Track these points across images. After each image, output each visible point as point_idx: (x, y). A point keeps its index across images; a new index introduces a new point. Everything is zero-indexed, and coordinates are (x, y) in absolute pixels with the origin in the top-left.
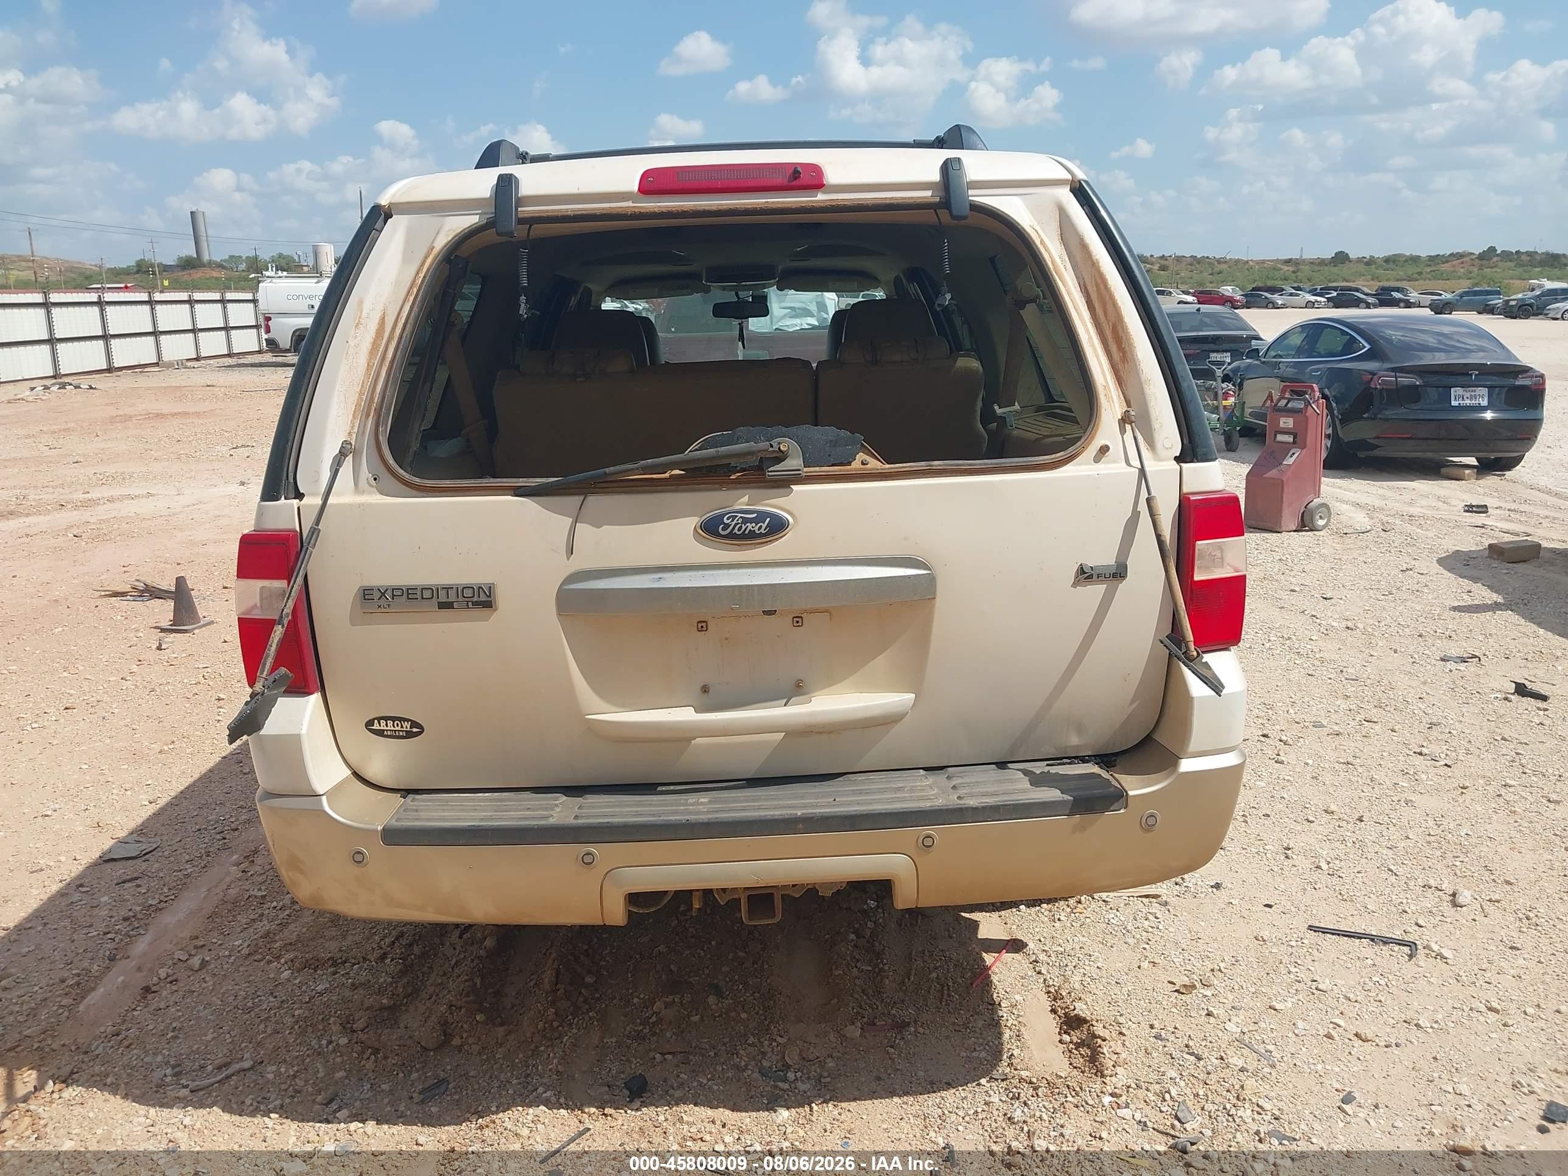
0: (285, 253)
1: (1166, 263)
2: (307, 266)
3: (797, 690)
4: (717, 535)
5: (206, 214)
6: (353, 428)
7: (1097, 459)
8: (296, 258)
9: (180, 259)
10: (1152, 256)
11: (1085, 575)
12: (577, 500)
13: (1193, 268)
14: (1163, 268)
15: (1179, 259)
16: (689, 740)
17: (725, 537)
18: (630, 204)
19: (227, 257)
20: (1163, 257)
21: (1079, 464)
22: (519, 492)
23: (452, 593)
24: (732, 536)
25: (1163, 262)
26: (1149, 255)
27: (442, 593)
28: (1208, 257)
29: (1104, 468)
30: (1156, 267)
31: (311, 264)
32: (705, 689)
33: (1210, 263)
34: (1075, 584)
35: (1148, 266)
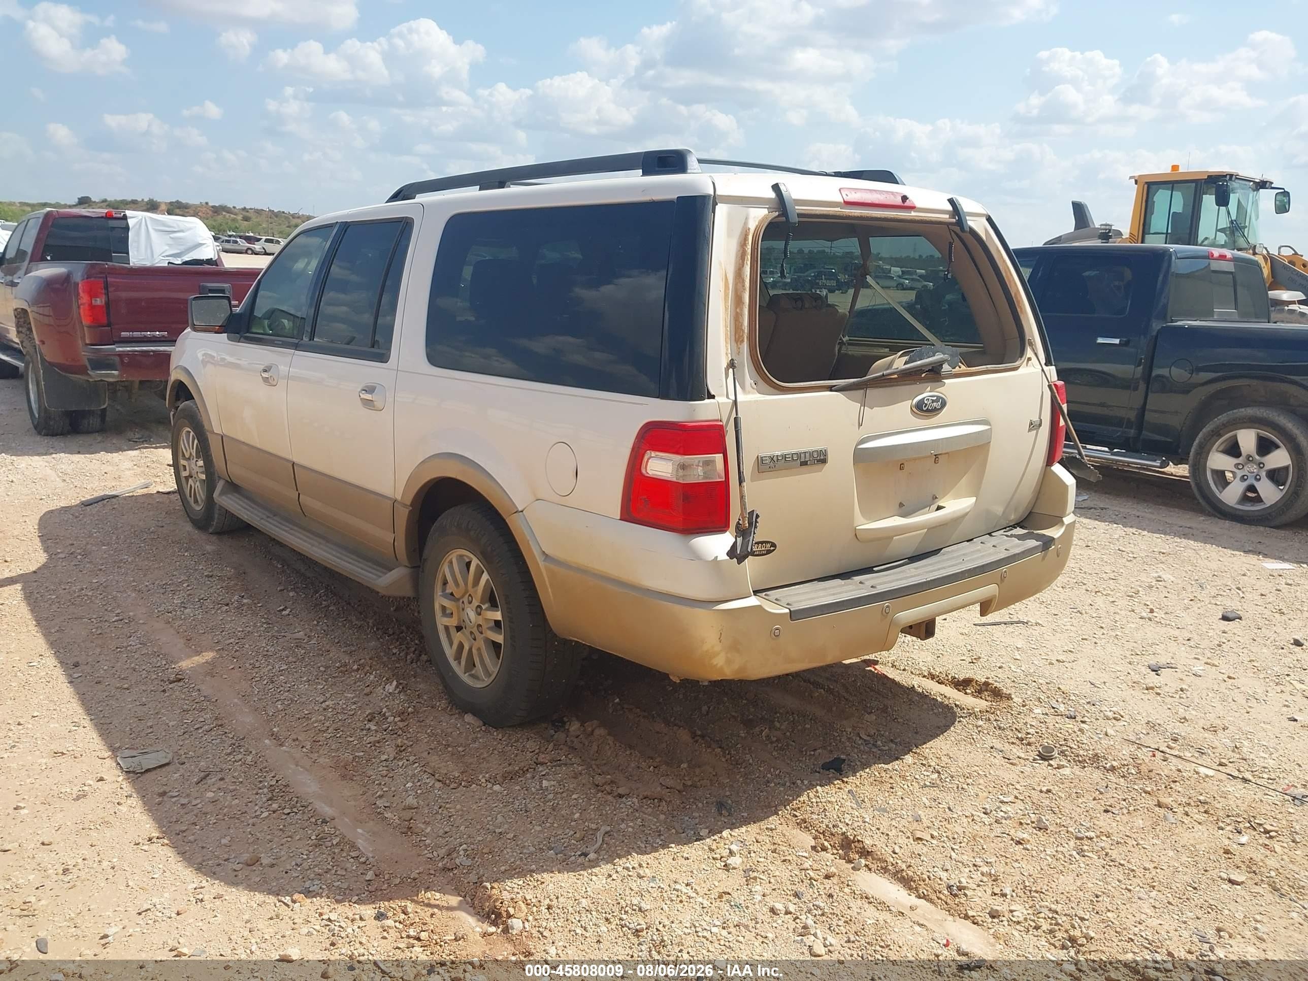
1: (247, 214)
3: (933, 501)
4: (922, 410)
6: (727, 349)
10: (234, 207)
11: (1032, 426)
12: (862, 391)
13: (273, 220)
14: (246, 219)
15: (259, 212)
16: (891, 538)
17: (925, 411)
18: (838, 209)
20: (244, 209)
22: (831, 388)
23: (807, 455)
24: (928, 411)
25: (245, 213)
26: (231, 207)
27: (802, 455)
28: (283, 212)
30: (240, 217)
32: (901, 505)
33: (286, 218)
35: (232, 216)
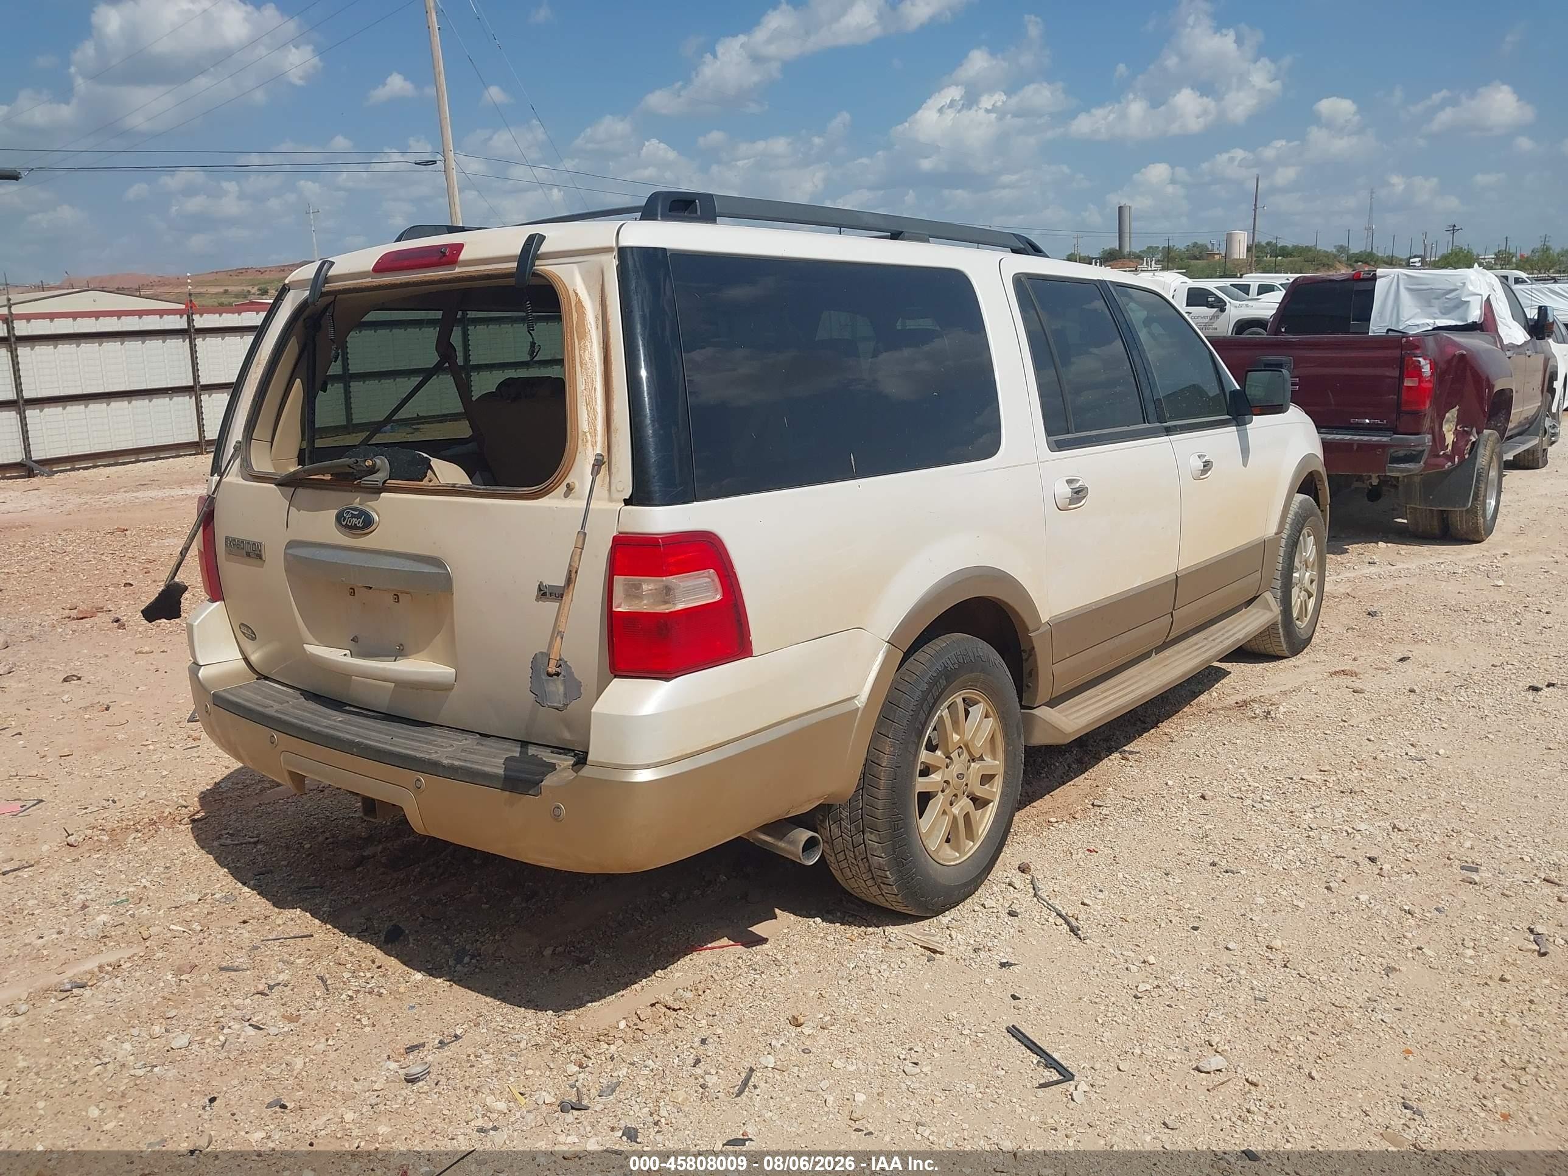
0: (1199, 242)
2: (1219, 254)
3: (400, 652)
4: (344, 525)
5: (1133, 209)
7: (566, 496)
8: (1210, 247)
9: (1104, 251)
11: (545, 593)
12: (293, 489)
17: (347, 527)
18: (369, 280)
19: (1145, 248)
21: (553, 498)
22: (276, 482)
24: (350, 526)
29: (568, 503)
31: (1223, 253)
32: (355, 640)
34: (537, 599)
